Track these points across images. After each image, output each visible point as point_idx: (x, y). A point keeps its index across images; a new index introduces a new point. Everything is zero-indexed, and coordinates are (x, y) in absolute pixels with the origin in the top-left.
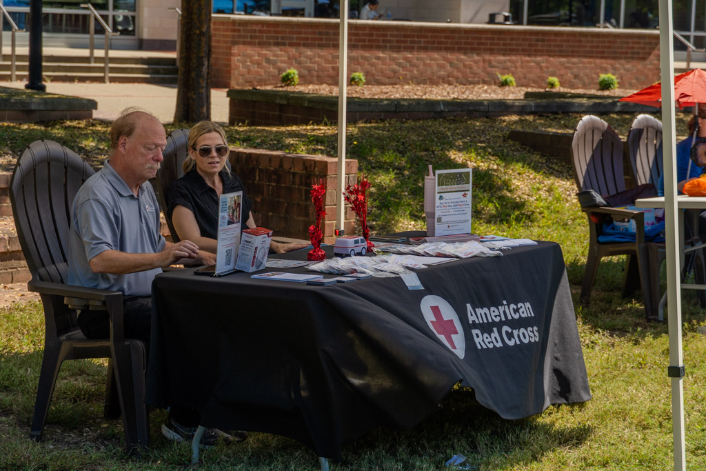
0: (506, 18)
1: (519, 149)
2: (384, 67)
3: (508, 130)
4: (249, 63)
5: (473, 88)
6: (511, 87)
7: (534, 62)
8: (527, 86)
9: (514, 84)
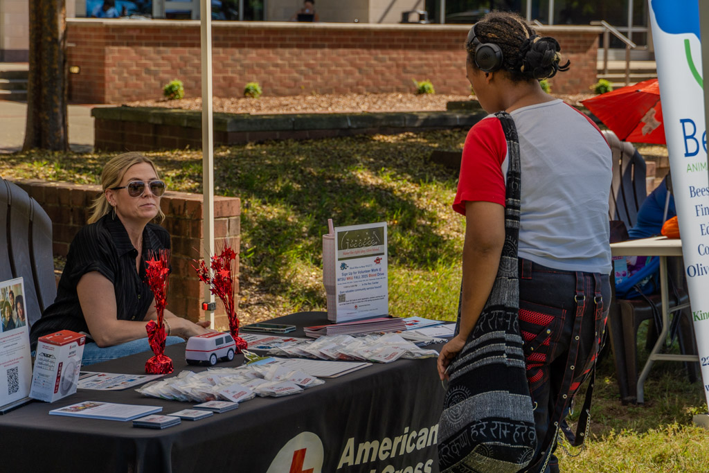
0: (421, 17)
1: (444, 173)
2: (283, 75)
3: (430, 150)
4: (126, 75)
5: (386, 97)
6: (430, 96)
7: (455, 65)
8: (447, 93)
9: (433, 91)
